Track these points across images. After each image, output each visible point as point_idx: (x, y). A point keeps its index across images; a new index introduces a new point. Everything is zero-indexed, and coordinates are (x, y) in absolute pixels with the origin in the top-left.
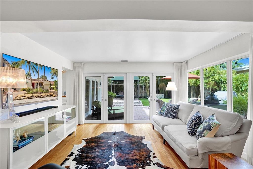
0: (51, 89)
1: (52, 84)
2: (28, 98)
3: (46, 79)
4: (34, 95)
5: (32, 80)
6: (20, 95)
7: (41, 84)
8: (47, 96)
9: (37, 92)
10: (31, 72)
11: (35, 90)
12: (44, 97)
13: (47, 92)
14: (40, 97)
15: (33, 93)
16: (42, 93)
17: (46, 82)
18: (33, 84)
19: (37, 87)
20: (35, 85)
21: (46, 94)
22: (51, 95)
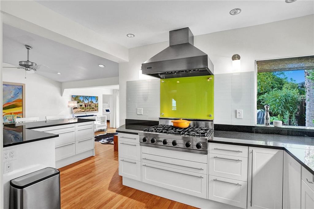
0: (96, 107)
1: (96, 104)
2: (83, 112)
3: (93, 102)
4: (86, 110)
5: (84, 103)
6: (79, 110)
7: (90, 105)
8: (93, 111)
9: (87, 109)
10: (84, 100)
11: (86, 108)
12: (91, 111)
13: (93, 108)
14: (89, 111)
15: (85, 109)
16: (91, 109)
17: (92, 104)
18: (85, 105)
19: (87, 107)
20: (87, 106)
21: (93, 110)
22: (96, 110)
